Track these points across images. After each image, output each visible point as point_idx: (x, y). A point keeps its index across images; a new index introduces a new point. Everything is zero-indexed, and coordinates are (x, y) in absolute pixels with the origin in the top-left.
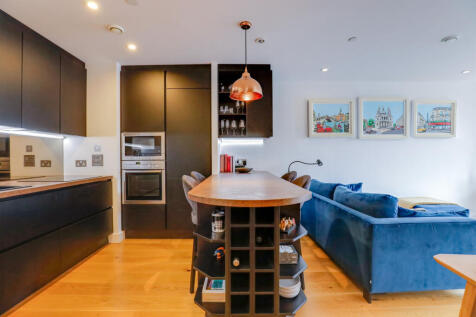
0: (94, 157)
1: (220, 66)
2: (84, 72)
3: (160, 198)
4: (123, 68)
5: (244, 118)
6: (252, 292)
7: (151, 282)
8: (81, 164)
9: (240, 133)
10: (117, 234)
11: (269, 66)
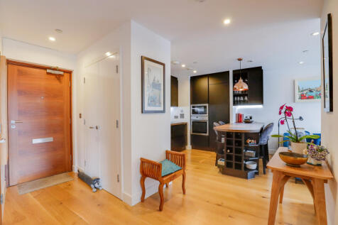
0: (181, 115)
1: (234, 71)
2: (177, 81)
3: (206, 133)
4: (191, 77)
5: (247, 95)
6: (234, 162)
7: (202, 161)
8: (176, 117)
9: (244, 102)
10: (189, 147)
11: (261, 68)
